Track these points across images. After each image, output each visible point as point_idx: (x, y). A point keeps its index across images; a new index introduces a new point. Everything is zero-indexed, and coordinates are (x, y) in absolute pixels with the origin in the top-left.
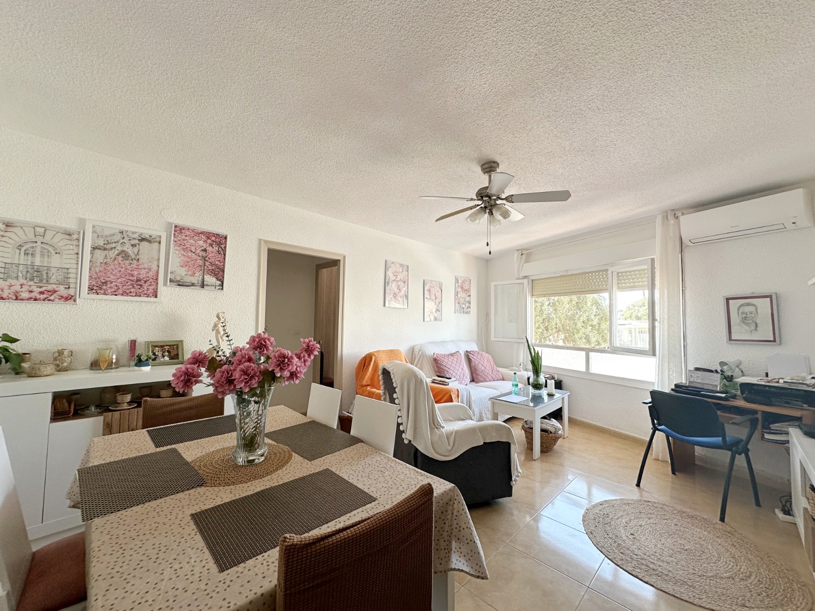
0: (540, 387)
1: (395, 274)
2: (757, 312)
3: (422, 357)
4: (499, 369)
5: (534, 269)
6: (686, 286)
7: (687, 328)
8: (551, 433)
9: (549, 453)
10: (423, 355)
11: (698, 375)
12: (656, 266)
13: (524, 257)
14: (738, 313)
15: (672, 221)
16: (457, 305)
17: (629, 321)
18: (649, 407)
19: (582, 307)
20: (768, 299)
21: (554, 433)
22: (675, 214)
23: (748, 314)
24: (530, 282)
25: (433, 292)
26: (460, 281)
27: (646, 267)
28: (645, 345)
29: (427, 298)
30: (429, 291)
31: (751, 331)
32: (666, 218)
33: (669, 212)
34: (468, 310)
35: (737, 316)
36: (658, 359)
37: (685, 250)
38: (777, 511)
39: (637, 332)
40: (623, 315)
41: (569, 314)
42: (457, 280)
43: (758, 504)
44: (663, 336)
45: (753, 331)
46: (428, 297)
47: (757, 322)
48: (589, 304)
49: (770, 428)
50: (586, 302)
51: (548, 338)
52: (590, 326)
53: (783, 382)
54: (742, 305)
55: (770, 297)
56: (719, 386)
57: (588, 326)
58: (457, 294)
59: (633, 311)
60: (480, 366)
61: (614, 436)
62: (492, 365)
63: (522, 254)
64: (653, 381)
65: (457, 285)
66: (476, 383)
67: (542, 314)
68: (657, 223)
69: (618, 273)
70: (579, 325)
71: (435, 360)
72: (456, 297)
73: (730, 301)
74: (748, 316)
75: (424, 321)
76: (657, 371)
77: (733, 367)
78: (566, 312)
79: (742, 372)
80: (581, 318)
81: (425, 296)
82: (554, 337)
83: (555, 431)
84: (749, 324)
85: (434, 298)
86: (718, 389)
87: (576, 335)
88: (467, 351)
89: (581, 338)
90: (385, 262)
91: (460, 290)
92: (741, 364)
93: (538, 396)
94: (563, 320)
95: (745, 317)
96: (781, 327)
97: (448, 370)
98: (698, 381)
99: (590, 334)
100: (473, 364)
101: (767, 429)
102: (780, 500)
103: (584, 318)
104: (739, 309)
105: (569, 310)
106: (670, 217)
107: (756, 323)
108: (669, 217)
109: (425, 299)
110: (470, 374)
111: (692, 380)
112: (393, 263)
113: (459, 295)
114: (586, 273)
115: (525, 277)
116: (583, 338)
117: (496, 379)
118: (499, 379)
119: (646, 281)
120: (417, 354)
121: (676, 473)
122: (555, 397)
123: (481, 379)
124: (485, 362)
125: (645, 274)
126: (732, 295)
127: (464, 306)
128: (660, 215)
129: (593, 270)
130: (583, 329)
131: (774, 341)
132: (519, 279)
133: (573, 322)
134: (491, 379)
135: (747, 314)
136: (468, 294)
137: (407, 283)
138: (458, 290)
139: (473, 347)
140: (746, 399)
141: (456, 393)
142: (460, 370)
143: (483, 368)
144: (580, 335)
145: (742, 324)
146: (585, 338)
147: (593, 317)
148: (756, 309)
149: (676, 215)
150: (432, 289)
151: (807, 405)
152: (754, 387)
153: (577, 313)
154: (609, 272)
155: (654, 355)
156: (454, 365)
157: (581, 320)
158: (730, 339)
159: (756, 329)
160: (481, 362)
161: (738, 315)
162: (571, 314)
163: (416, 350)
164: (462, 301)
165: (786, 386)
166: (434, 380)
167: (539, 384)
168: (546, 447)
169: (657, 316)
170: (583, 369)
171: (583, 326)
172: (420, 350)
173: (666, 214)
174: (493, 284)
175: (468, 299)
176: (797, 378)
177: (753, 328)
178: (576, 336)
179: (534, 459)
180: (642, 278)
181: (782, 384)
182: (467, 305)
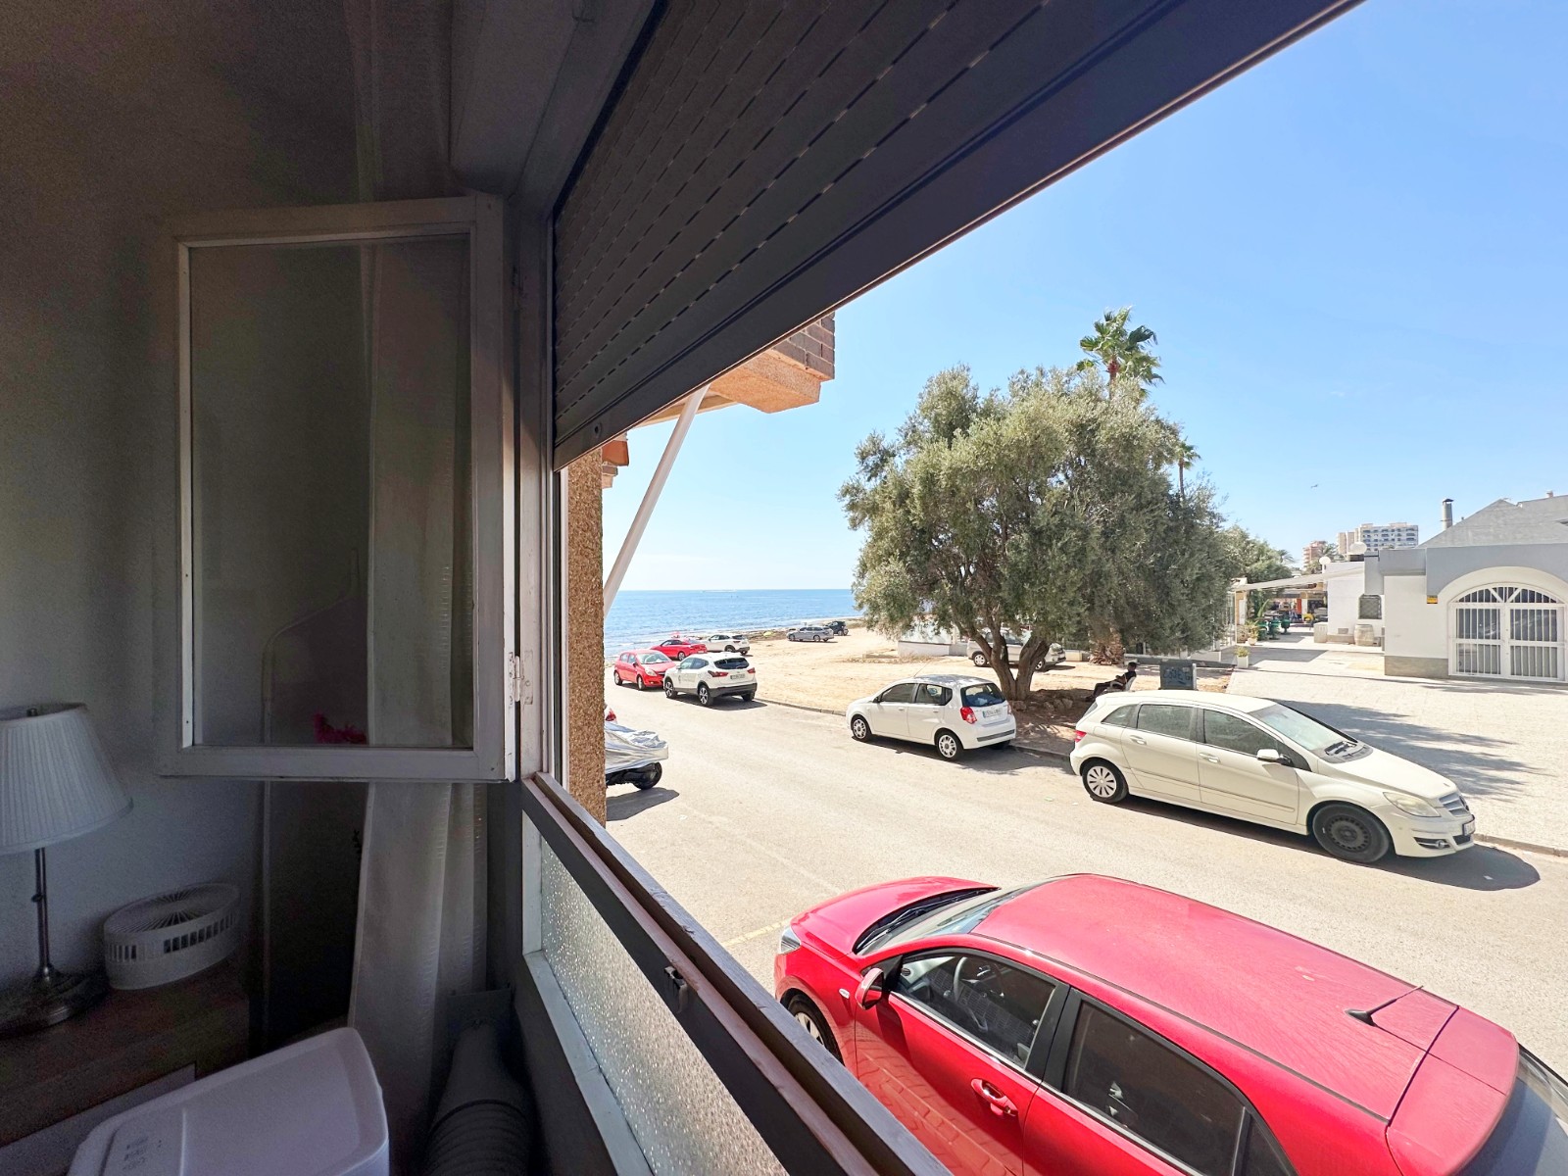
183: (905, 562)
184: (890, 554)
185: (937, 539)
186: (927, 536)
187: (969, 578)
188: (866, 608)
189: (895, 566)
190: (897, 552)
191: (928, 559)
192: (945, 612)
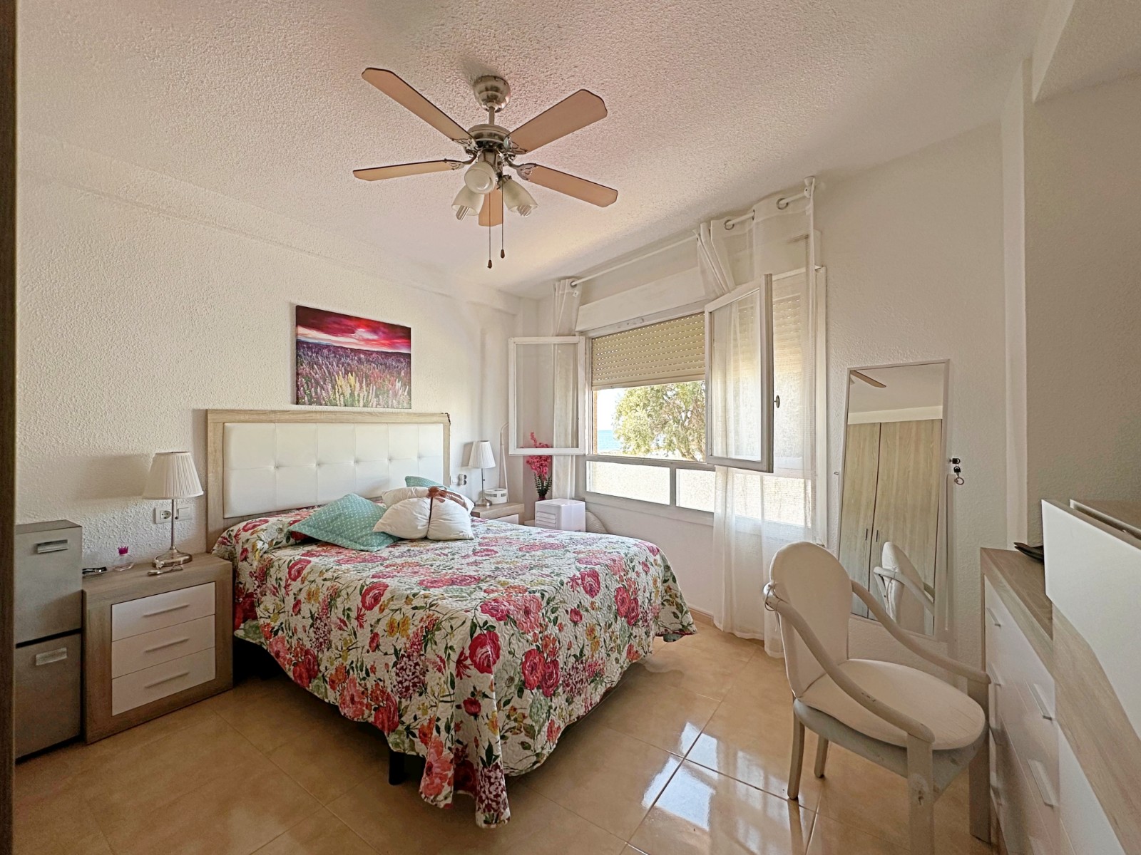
183: (646, 410)
184: (638, 405)
185: (666, 395)
186: (660, 394)
187: (687, 420)
188: (622, 439)
189: (642, 413)
190: (642, 405)
191: (661, 408)
192: (671, 441)
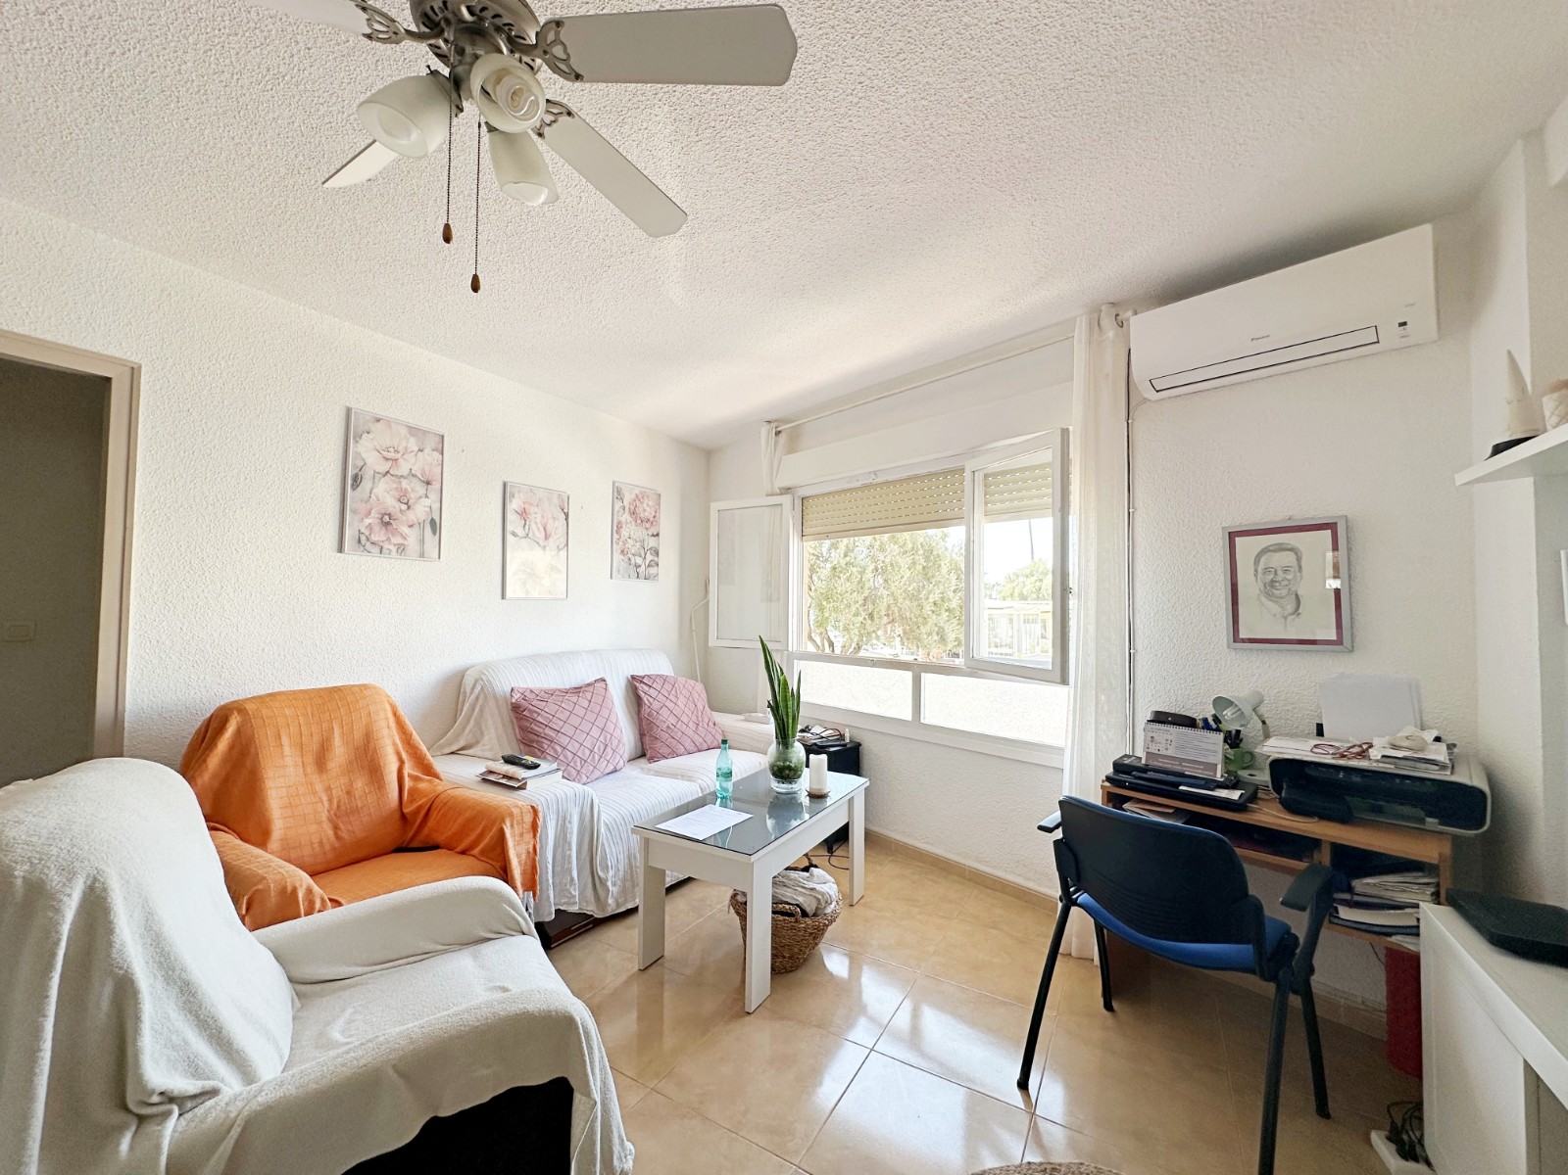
0: (792, 773)
1: (391, 455)
2: (1300, 568)
3: (480, 701)
4: (718, 717)
5: (804, 469)
6: (1136, 505)
7: (1136, 611)
8: (804, 914)
9: (800, 974)
10: (486, 694)
11: (1170, 737)
12: (1071, 456)
13: (783, 438)
14: (1256, 571)
15: (1111, 333)
16: (617, 556)
17: (1008, 603)
18: (1056, 843)
19: (933, 576)
20: (1328, 532)
21: (815, 915)
22: (1117, 315)
23: (1280, 572)
24: (798, 503)
25: (536, 518)
26: (628, 498)
27: (1048, 456)
28: (1043, 654)
29: (514, 534)
30: (523, 514)
31: (1285, 618)
32: (1096, 324)
33: (1104, 308)
34: (653, 571)
35: (1254, 578)
36: (1072, 693)
37: (1136, 414)
38: (1378, 1139)
39: (1022, 621)
40: (1000, 592)
41: (910, 589)
42: (618, 494)
43: (1323, 1110)
44: (1086, 631)
45: (1290, 618)
46: (520, 531)
47: (1299, 593)
48: (944, 570)
49: (1350, 890)
50: (940, 566)
51: (874, 635)
52: (946, 611)
53: (1379, 757)
54: (1265, 551)
55: (1331, 526)
56: (1219, 767)
57: (943, 611)
58: (617, 528)
59: (1015, 584)
60: (665, 712)
61: (970, 880)
62: (700, 707)
63: (778, 433)
64: (1059, 742)
65: (619, 504)
66: (652, 760)
67: (862, 588)
68: (1076, 338)
69: (986, 476)
70: (928, 608)
71: (516, 708)
72: (616, 536)
73: (1237, 539)
74: (1279, 578)
75: (503, 597)
76: (1071, 724)
77: (1247, 710)
78: (905, 585)
79: (1264, 722)
80: (931, 596)
81: (509, 528)
82: (886, 632)
83: (817, 908)
84: (1281, 598)
85: (540, 535)
86: (1219, 777)
87: (922, 628)
88: (633, 677)
89: (930, 634)
90: (343, 416)
91: (626, 517)
92: (1261, 702)
93: (784, 801)
94: (900, 600)
95: (1273, 581)
96: (1354, 605)
97: (552, 734)
98: (1170, 753)
99: (946, 627)
100: (645, 710)
101: (1342, 891)
102: (1388, 1110)
103: (935, 597)
104: (1257, 561)
105: (911, 580)
106: (1108, 322)
107: (1297, 595)
108: (1103, 323)
109: (509, 537)
110: (638, 737)
111: (1153, 749)
112: (378, 420)
113: (625, 533)
114: (916, 478)
115: (787, 490)
116: (934, 634)
117: (706, 747)
118: (715, 744)
119: (1048, 495)
120: (468, 691)
121: (1115, 1004)
122: (829, 802)
123: (664, 750)
124: (681, 702)
125: (1045, 478)
126: (1240, 525)
127: (639, 561)
128: (1084, 317)
129: (933, 470)
130: (934, 617)
131: (1339, 642)
132: (772, 495)
133: (916, 603)
134: (691, 748)
135: (1276, 574)
136: (653, 531)
137: (436, 485)
138: (623, 519)
139: (660, 665)
140: (1291, 807)
141: (528, 819)
142: (595, 732)
143: (672, 720)
144: (928, 627)
145: (1264, 599)
146: (938, 634)
147: (951, 594)
148: (1299, 560)
149: (1119, 318)
150: (532, 510)
151: (1437, 821)
152: (1309, 771)
153: (924, 586)
154: (967, 474)
155: (1064, 681)
156: (575, 721)
157: (931, 600)
158: (1236, 639)
159: (1296, 611)
160: (668, 703)
161: (1256, 575)
162: (914, 589)
163: (469, 681)
164: (633, 547)
165: (1389, 768)
166: (491, 772)
167: (789, 768)
168: (790, 958)
169: (1073, 583)
170: (907, 715)
171: (933, 612)
172: (476, 681)
173: (1096, 315)
174: (715, 506)
175: (652, 542)
176: (1406, 744)
177: (1290, 608)
178: (923, 630)
179: (747, 1010)
180: (1039, 488)
181: (1377, 761)
182: (649, 557)
